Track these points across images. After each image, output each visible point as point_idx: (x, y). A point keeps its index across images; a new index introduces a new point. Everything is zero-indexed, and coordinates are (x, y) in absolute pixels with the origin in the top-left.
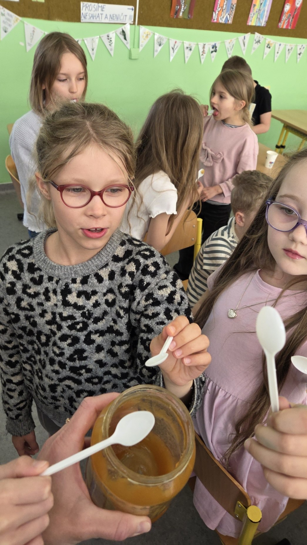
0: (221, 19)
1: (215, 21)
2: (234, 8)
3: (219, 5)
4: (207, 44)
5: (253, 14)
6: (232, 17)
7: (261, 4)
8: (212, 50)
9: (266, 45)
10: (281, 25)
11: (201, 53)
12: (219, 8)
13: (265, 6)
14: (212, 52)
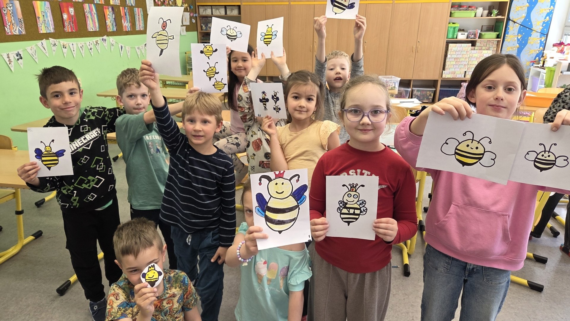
0: (14, 31)
1: (10, 33)
2: (22, 22)
3: (7, 21)
4: (10, 53)
5: (40, 24)
6: (24, 28)
7: (44, 16)
8: (17, 58)
9: (62, 46)
10: (66, 29)
11: (8, 63)
12: (8, 23)
13: (47, 17)
14: (18, 59)
